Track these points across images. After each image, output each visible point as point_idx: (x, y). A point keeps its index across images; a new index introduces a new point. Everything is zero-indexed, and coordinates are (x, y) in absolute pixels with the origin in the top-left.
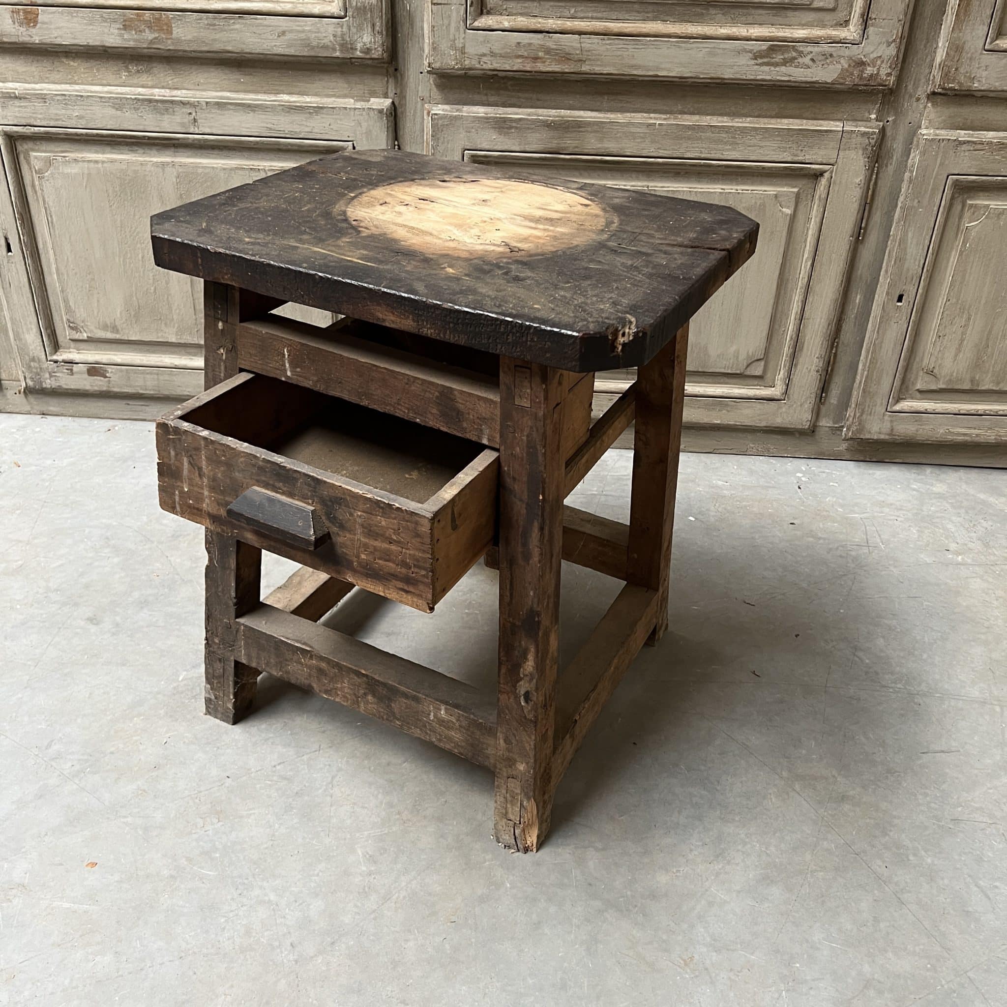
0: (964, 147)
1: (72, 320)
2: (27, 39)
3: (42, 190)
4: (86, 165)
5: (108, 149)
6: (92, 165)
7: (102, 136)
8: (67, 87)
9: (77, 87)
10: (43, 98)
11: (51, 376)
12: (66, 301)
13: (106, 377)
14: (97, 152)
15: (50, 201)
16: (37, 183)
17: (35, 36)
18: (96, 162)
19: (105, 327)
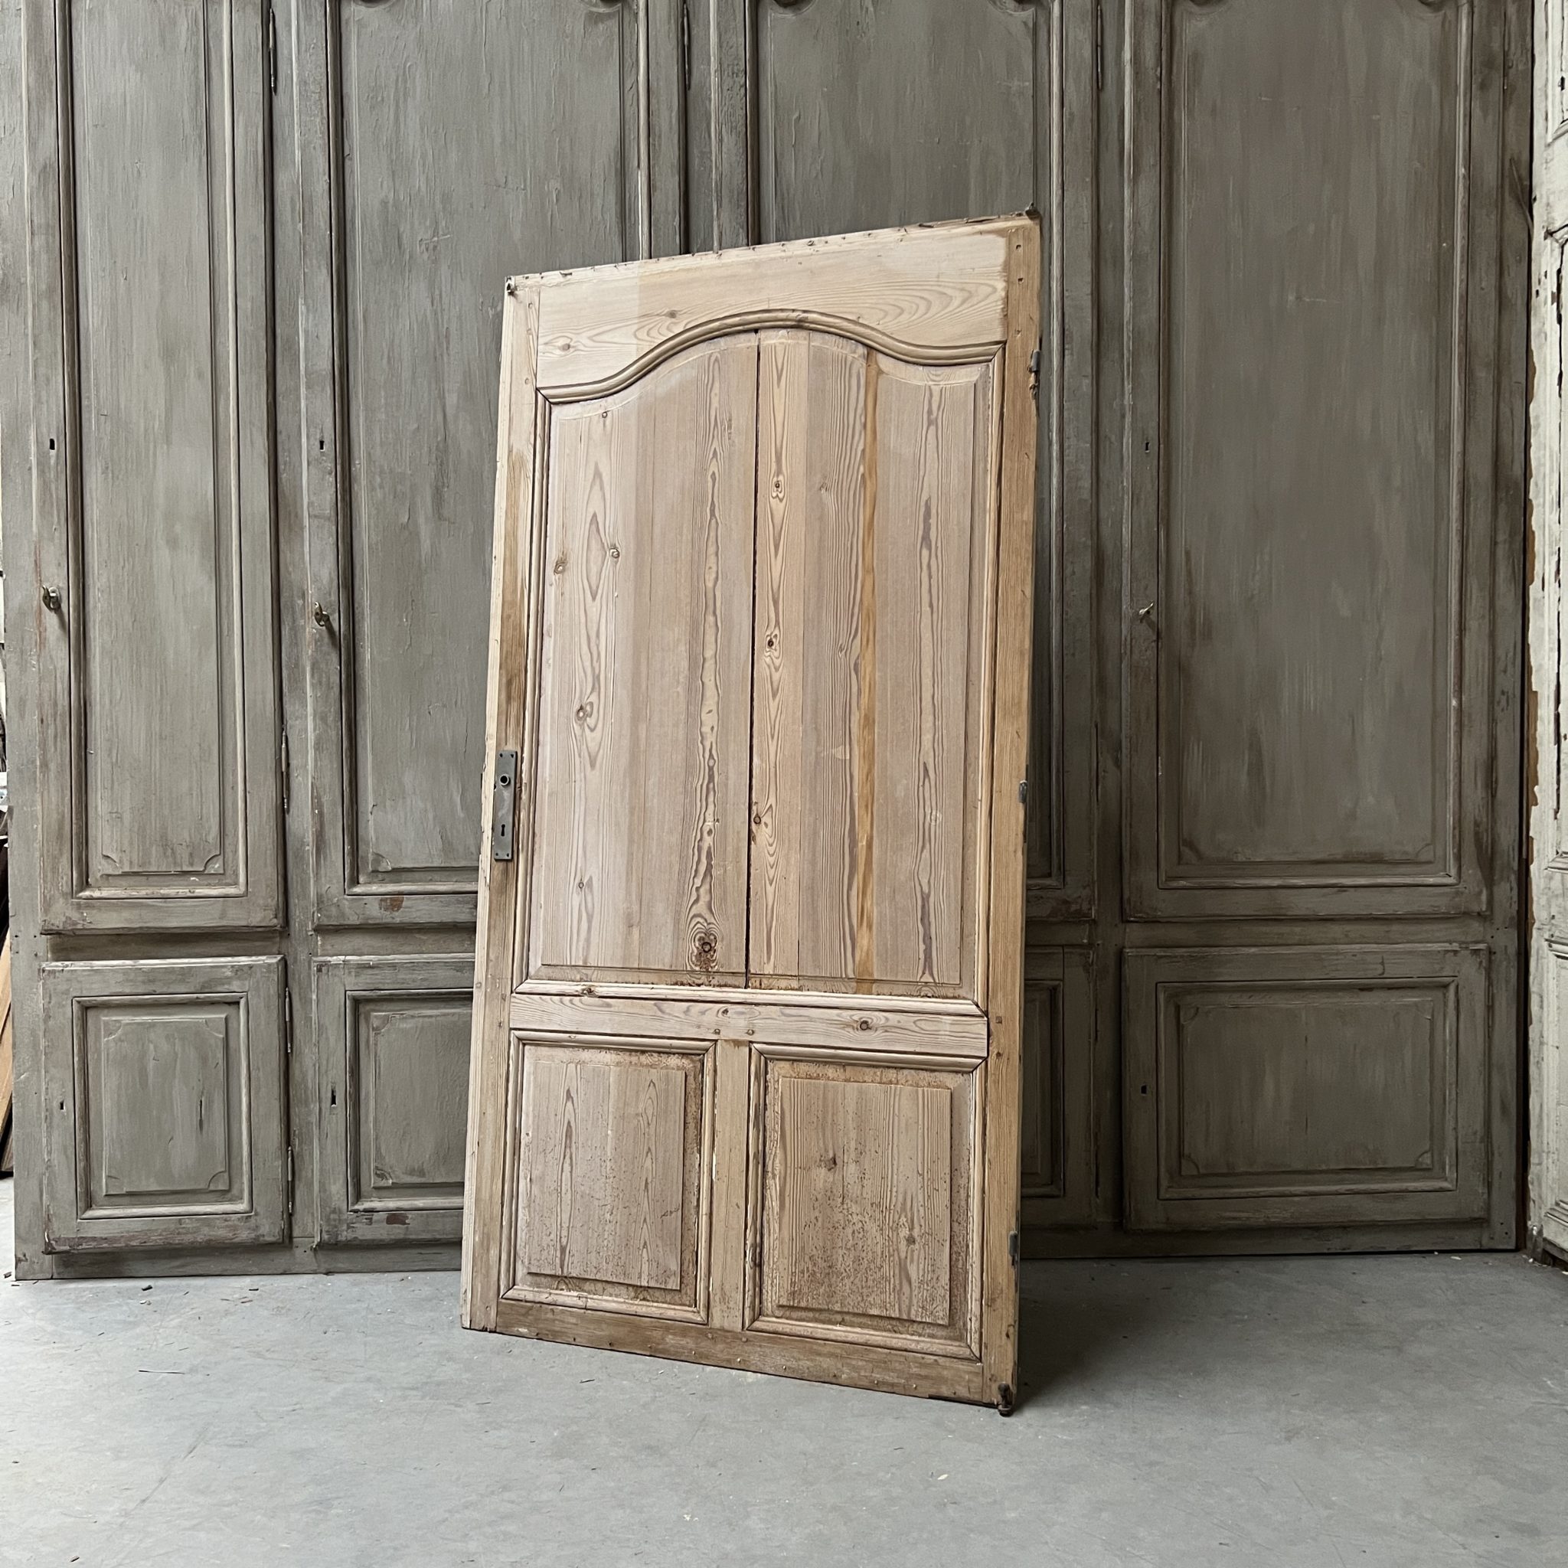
0: (1162, 960)
1: (380, 1166)
2: (389, 920)
3: (376, 1044)
4: (421, 1020)
5: (443, 1005)
6: (426, 1019)
7: (441, 994)
8: (416, 956)
9: (425, 956)
10: (393, 966)
11: (348, 1227)
12: (378, 1149)
13: (405, 1224)
14: (431, 1009)
15: (381, 1054)
16: (371, 1039)
17: (398, 917)
18: (431, 1016)
19: (412, 1172)
